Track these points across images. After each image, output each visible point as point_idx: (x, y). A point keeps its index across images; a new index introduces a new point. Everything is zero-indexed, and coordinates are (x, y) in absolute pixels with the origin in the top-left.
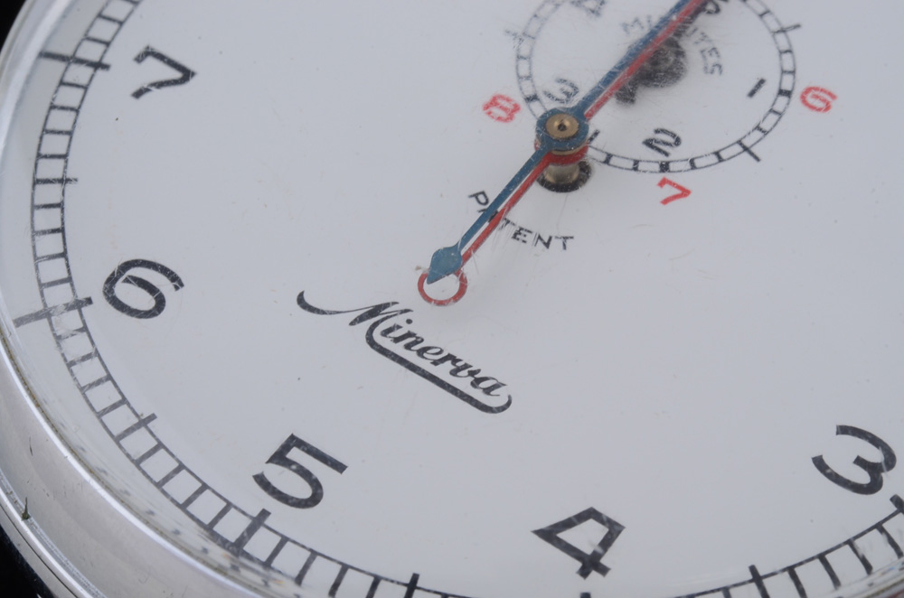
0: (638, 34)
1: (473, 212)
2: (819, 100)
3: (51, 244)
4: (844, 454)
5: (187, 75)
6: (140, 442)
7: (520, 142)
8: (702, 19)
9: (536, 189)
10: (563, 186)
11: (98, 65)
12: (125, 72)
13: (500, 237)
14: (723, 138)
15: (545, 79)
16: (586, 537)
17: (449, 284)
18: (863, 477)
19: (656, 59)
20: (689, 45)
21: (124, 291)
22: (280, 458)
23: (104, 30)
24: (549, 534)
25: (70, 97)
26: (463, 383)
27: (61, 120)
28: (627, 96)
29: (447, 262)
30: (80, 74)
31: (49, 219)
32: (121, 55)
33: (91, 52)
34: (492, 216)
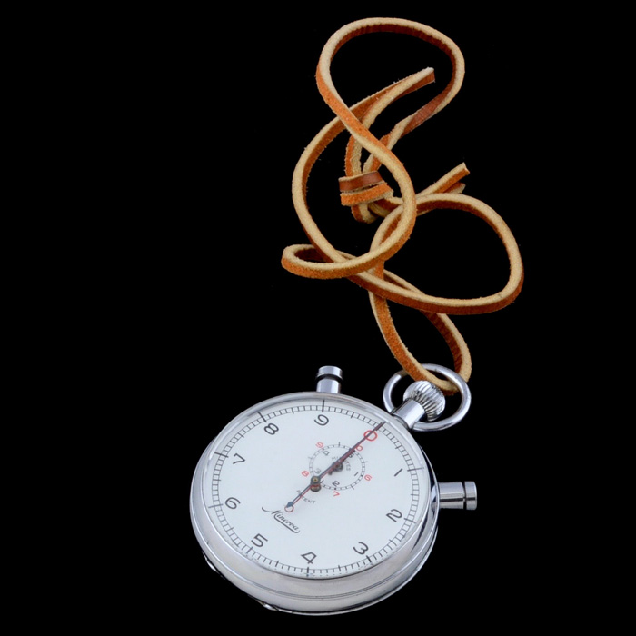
0: (335, 460)
1: (297, 494)
2: (368, 478)
3: (216, 493)
4: (359, 548)
5: (244, 460)
6: (230, 532)
7: (307, 482)
8: (348, 459)
9: (310, 491)
10: (316, 491)
11: (226, 456)
12: (232, 459)
13: (302, 500)
14: (348, 484)
15: (314, 469)
16: (310, 557)
17: (290, 508)
18: (362, 552)
19: (337, 466)
20: (344, 464)
21: (229, 503)
22: (256, 537)
23: (228, 449)
24: (303, 556)
25: (220, 462)
26: (291, 527)
27: (218, 467)
28: (330, 473)
29: (291, 504)
30: (222, 458)
31: (215, 488)
32: (231, 455)
33: (225, 453)
34: (301, 495)
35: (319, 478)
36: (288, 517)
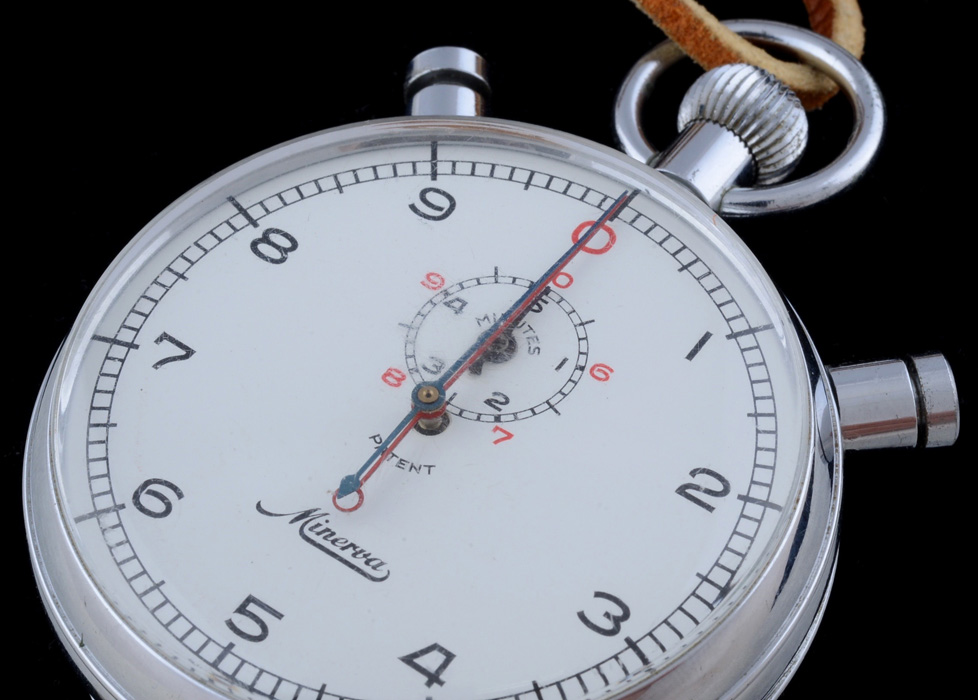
0: (487, 326)
1: (371, 448)
2: (602, 372)
3: (99, 468)
4: (598, 611)
5: (189, 353)
6: (154, 599)
7: (401, 403)
8: (530, 317)
9: (413, 434)
10: (431, 431)
11: (132, 346)
12: (150, 350)
13: (388, 466)
14: (537, 399)
15: (423, 359)
16: (432, 661)
17: (352, 499)
18: (608, 625)
19: (497, 342)
20: (519, 334)
21: (147, 501)
22: (242, 610)
23: (135, 321)
24: (409, 660)
25: (112, 367)
26: (359, 562)
27: (106, 384)
28: (476, 369)
29: (351, 485)
30: (119, 351)
31: (97, 451)
32: (146, 338)
33: (127, 336)
34: (384, 450)
35: (441, 386)
36: (345, 528)
